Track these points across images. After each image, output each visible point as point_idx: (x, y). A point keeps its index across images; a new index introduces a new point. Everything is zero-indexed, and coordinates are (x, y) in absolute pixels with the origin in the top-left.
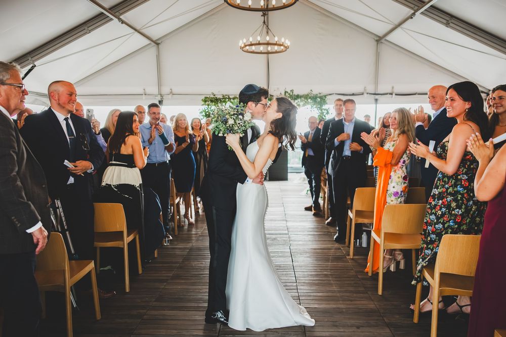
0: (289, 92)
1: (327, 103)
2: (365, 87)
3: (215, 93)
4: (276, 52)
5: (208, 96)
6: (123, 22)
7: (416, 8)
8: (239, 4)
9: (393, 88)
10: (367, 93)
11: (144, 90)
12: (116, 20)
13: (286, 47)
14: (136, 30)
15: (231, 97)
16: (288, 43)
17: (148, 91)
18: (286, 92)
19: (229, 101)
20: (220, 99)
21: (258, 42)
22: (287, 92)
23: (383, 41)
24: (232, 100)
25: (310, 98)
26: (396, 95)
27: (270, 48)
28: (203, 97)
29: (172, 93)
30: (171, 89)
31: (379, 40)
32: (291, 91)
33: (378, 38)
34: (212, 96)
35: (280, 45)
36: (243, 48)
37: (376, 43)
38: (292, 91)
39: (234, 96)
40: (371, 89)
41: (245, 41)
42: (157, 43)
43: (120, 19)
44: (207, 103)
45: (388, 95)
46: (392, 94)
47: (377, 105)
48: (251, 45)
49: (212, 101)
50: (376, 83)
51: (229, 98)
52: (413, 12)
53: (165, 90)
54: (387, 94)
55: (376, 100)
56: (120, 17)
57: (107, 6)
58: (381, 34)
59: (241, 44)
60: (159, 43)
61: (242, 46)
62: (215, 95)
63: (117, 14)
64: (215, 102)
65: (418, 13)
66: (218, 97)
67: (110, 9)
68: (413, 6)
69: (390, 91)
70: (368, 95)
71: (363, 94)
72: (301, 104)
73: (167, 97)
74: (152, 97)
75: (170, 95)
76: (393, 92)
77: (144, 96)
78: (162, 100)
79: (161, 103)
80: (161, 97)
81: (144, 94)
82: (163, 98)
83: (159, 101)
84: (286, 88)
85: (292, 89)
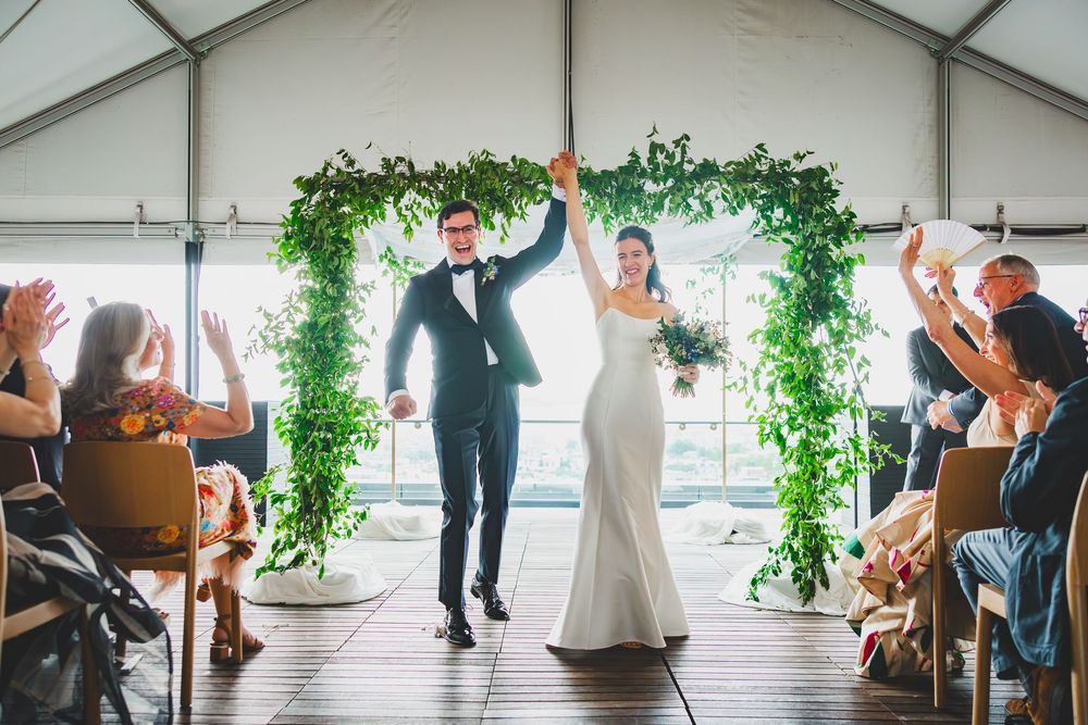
0: (670, 147)
2: (904, 207)
9: (1000, 210)
11: (141, 207)
15: (421, 169)
17: (154, 210)
18: (654, 148)
19: (409, 187)
22: (662, 147)
23: (957, 52)
26: (1015, 231)
29: (235, 219)
30: (231, 206)
31: (944, 48)
32: (677, 143)
38: (682, 142)
39: (433, 166)
40: (926, 212)
42: (195, 52)
45: (988, 234)
46: (999, 230)
50: (946, 192)
51: (413, 177)
53: (212, 208)
54: (983, 228)
60: (202, 54)
66: (367, 169)
69: (989, 220)
71: (899, 229)
72: (718, 205)
73: (219, 230)
74: (165, 232)
75: (228, 226)
76: (1004, 223)
77: (136, 226)
78: (202, 243)
79: (194, 251)
80: (197, 233)
81: (137, 222)
82: (203, 235)
83: (188, 244)
84: (654, 133)
85: (679, 136)
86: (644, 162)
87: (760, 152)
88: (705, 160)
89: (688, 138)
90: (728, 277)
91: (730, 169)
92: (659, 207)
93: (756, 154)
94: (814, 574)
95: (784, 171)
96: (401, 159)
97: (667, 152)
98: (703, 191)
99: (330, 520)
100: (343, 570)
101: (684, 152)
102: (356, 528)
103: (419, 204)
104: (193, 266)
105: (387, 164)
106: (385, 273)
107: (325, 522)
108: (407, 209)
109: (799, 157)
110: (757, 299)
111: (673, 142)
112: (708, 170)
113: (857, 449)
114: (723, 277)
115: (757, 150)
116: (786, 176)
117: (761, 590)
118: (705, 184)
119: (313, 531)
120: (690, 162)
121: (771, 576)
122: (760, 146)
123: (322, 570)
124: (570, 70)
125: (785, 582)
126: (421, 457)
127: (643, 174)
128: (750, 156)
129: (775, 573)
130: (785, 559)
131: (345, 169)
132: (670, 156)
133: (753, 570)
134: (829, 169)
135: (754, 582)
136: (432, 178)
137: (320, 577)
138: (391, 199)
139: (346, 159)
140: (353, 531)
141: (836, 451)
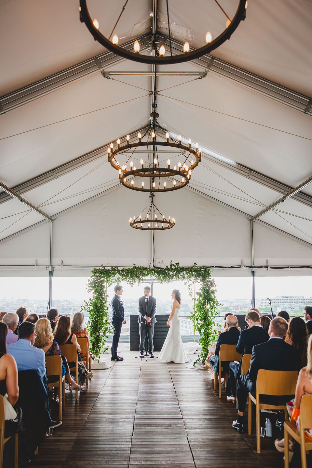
0: (175, 265)
1: (210, 276)
2: (242, 261)
3: (104, 265)
4: (163, 229)
5: (98, 268)
6: (22, 200)
7: (286, 193)
8: (133, 185)
9: (267, 262)
10: (245, 266)
11: (37, 261)
12: (16, 198)
13: (172, 224)
14: (33, 207)
15: (120, 269)
16: (173, 220)
17: (40, 262)
18: (172, 265)
19: (117, 273)
20: (109, 270)
21: (146, 219)
22: (173, 265)
23: (256, 220)
24: (121, 272)
25: (194, 271)
26: (271, 268)
27: (156, 225)
28: (93, 269)
29: (63, 265)
30: (62, 261)
31: (252, 219)
32: (176, 264)
33: (251, 218)
34: (101, 268)
35: (166, 222)
36: (133, 224)
37: (249, 222)
38: (178, 264)
39: (122, 268)
40: (248, 262)
41: (134, 218)
42: (52, 219)
43: (19, 197)
44: (97, 274)
45: (264, 268)
46: (267, 267)
47: (255, 277)
48: (141, 222)
49: (101, 273)
50: (252, 257)
51: (118, 270)
52: (284, 196)
53: (56, 262)
54: (262, 267)
55: (253, 273)
56: (20, 196)
57: (9, 185)
58: (253, 214)
59: (131, 220)
60: (54, 219)
61: (132, 222)
62: (104, 267)
63: (18, 193)
64: (104, 274)
65: (288, 198)
66: (107, 268)
67: (11, 189)
68: (283, 191)
69: (265, 264)
70: (246, 268)
71: (241, 267)
72: (186, 276)
73: (58, 268)
74: (44, 268)
75: (61, 267)
76: (268, 265)
77: (36, 266)
78: (53, 271)
79: (51, 273)
80: (52, 268)
81: (36, 265)
82: (54, 269)
83: (50, 272)
84: (171, 262)
85: (177, 262)
86: (169, 268)
88: (183, 267)
91: (188, 268)
92: (172, 278)
98: (183, 274)
99: (100, 350)
100: (103, 361)
101: (178, 266)
102: (105, 352)
103: (119, 277)
104: (51, 277)
105: (112, 268)
107: (98, 350)
112: (184, 269)
113: (216, 333)
117: (196, 365)
119: (96, 352)
120: (180, 267)
121: (198, 362)
123: (98, 362)
125: (201, 363)
127: (169, 270)
128: (193, 265)
129: (199, 361)
130: (201, 358)
132: (175, 267)
133: (194, 361)
135: (194, 363)
136: (122, 271)
137: (98, 363)
138: (113, 275)
140: (104, 352)
141: (212, 333)
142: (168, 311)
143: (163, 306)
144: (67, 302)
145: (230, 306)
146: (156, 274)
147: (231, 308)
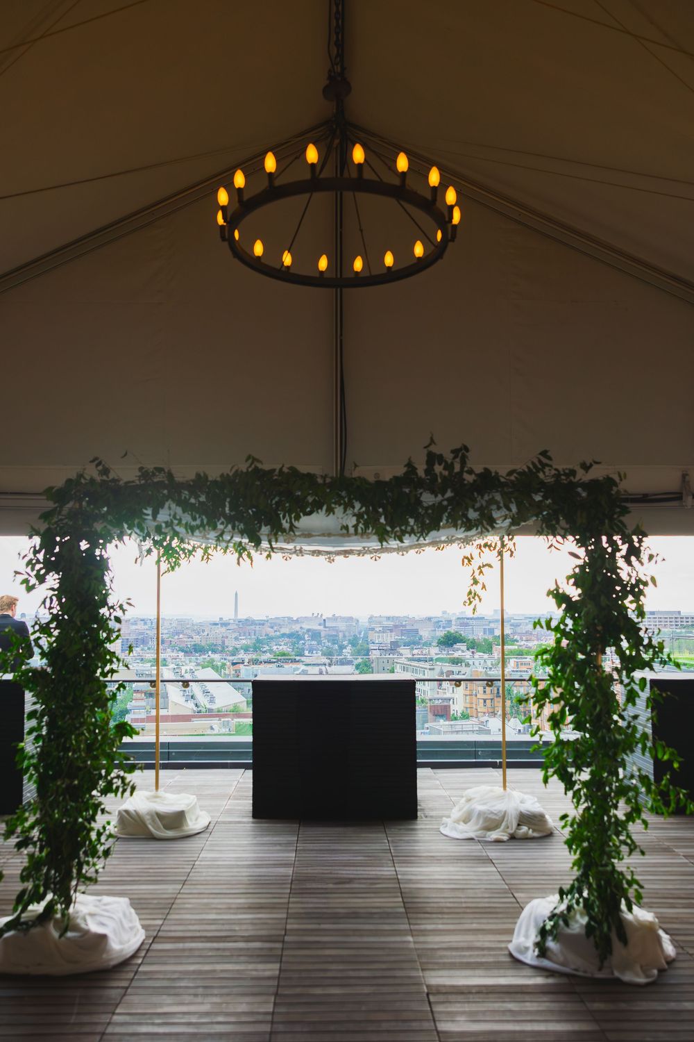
0: (449, 457)
15: (181, 477)
18: (432, 458)
22: (440, 459)
32: (455, 452)
34: (93, 474)
38: (461, 453)
39: (193, 474)
51: (173, 487)
84: (432, 441)
85: (458, 446)
86: (421, 472)
87: (545, 460)
88: (486, 469)
89: (467, 449)
90: (506, 555)
91: (512, 478)
93: (540, 461)
94: (609, 928)
95: (571, 482)
96: (160, 470)
97: (446, 462)
98: (484, 504)
101: (463, 463)
103: (180, 520)
105: (144, 474)
106: (149, 551)
108: (167, 527)
109: (586, 467)
110: (544, 624)
111: (452, 452)
112: (487, 481)
114: (500, 554)
115: (541, 458)
116: (573, 486)
118: (486, 497)
120: (471, 472)
122: (544, 453)
124: (341, 335)
126: (196, 651)
127: (420, 484)
128: (533, 463)
131: (98, 478)
132: (449, 467)
134: (616, 478)
136: (193, 486)
138: (149, 511)
139: (100, 468)
142: (373, 643)
143: (363, 633)
144: (145, 624)
145: (514, 633)
146: (357, 505)
147: (516, 637)
